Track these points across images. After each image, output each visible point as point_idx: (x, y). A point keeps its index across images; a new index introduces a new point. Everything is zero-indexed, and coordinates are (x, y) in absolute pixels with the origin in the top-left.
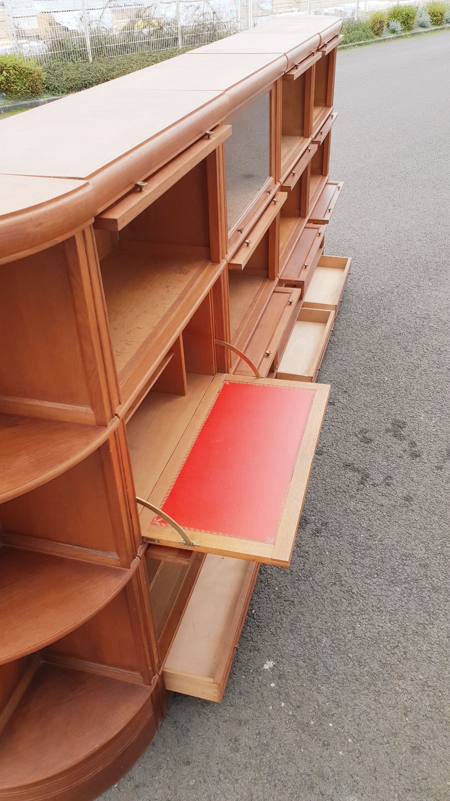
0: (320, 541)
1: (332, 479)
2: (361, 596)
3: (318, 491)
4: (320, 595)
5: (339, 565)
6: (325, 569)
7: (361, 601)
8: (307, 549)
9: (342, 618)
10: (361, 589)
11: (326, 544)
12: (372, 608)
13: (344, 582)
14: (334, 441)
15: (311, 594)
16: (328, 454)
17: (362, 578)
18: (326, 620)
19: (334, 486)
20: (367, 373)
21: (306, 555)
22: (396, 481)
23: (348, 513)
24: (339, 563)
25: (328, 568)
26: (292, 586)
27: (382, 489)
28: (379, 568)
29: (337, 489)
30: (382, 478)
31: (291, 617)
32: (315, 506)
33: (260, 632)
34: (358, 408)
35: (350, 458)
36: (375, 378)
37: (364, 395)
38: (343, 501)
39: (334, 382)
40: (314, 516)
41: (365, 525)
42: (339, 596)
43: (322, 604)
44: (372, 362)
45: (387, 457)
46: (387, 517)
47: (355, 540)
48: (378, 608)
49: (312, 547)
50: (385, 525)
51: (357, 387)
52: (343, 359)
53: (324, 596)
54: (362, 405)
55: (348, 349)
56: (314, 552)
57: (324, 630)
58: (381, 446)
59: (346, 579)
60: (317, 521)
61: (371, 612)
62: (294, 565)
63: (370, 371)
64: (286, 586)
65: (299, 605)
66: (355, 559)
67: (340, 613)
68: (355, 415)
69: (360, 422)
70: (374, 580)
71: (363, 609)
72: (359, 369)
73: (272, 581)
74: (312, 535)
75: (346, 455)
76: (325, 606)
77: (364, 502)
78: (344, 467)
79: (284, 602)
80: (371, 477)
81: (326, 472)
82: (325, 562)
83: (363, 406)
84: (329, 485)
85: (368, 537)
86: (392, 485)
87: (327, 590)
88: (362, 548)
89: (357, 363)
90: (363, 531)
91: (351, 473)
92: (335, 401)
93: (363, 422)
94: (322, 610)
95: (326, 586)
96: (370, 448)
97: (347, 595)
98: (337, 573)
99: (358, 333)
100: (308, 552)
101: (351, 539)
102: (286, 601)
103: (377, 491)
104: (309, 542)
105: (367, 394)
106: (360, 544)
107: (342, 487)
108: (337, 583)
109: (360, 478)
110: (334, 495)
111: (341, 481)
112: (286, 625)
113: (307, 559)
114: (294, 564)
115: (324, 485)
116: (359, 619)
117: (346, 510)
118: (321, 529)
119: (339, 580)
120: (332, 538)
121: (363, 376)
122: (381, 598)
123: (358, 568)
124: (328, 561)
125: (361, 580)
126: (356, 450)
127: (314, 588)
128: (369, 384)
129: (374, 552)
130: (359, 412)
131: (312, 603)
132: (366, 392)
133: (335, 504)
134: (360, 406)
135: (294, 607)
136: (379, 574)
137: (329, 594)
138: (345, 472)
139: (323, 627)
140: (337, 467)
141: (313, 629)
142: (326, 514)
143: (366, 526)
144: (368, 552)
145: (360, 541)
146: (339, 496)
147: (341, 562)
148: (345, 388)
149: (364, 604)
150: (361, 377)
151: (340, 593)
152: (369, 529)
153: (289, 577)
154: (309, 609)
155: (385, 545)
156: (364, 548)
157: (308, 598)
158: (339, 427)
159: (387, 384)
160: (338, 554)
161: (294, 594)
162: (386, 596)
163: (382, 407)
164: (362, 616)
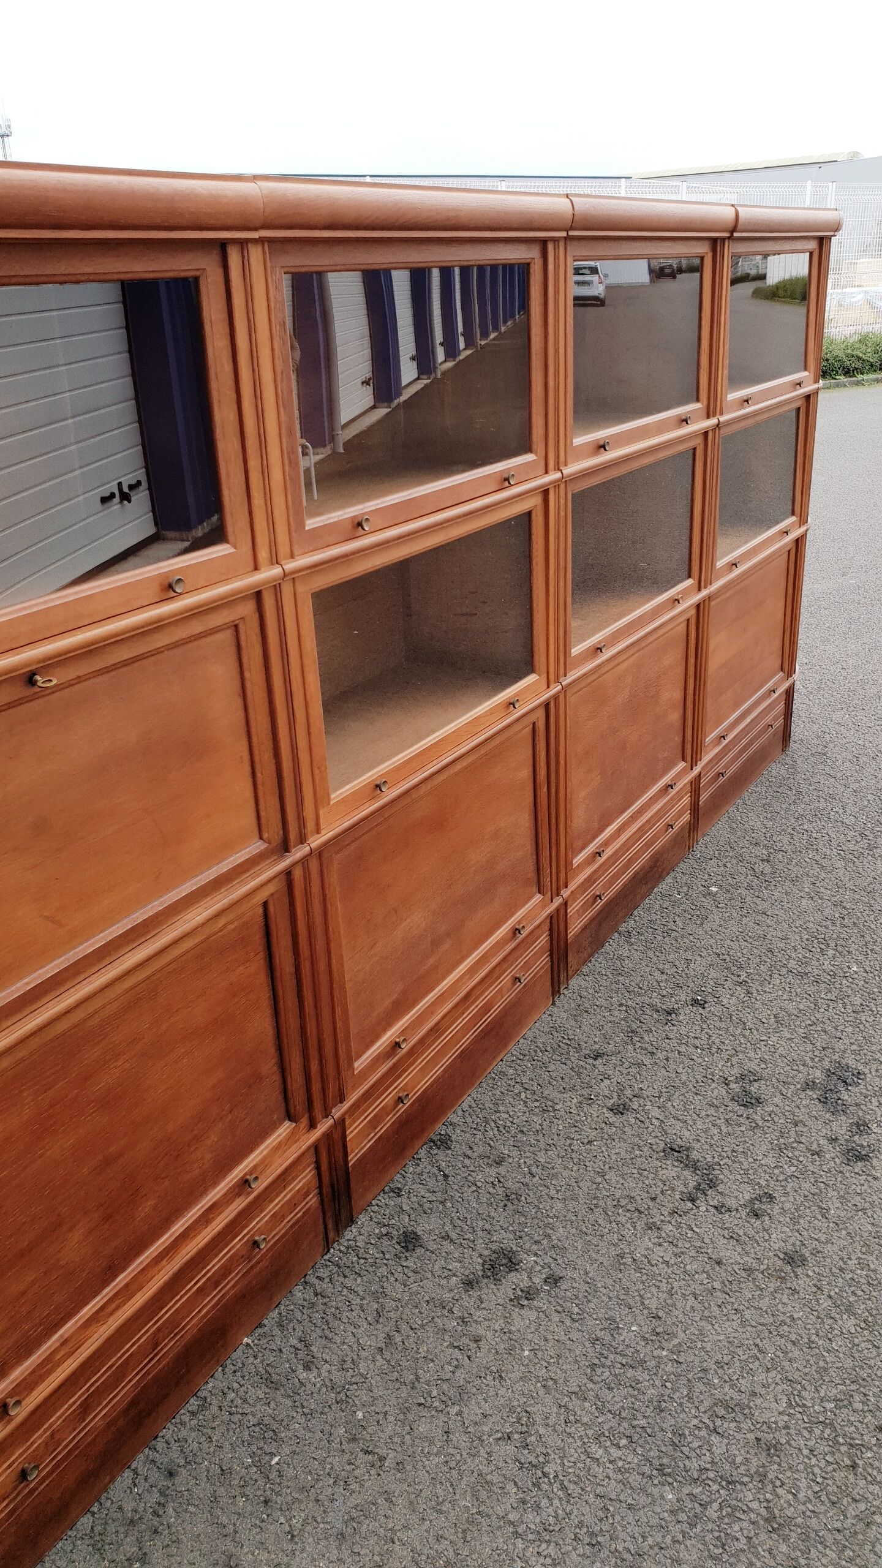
0: (523, 1319)
1: (622, 1176)
2: (564, 1488)
3: (575, 1198)
4: (458, 1458)
5: (542, 1392)
6: (502, 1392)
7: (556, 1502)
8: (481, 1332)
9: (485, 1538)
10: (570, 1470)
11: (533, 1330)
12: (578, 1530)
13: (533, 1438)
14: (667, 1088)
15: (435, 1450)
16: (638, 1116)
17: (586, 1440)
18: (440, 1533)
19: (618, 1194)
20: (813, 950)
21: (473, 1345)
22: (783, 1209)
23: (624, 1264)
24: (544, 1386)
25: (510, 1391)
26: (401, 1417)
27: (736, 1222)
28: (643, 1422)
29: (623, 1202)
30: (747, 1197)
31: (355, 1500)
32: (552, 1231)
33: (263, 1521)
34: (758, 1023)
35: (687, 1133)
36: (826, 963)
37: (785, 997)
38: (624, 1233)
39: (725, 957)
40: (536, 1254)
41: (653, 1304)
42: (504, 1475)
43: (452, 1485)
44: (834, 928)
45: (783, 1146)
46: (719, 1294)
47: (612, 1335)
48: (592, 1534)
49: (496, 1331)
50: (706, 1313)
51: (776, 976)
52: (768, 913)
53: (465, 1463)
54: (772, 1017)
55: (787, 893)
56: (493, 1343)
57: (424, 1557)
58: (776, 1119)
59: (542, 1431)
60: (538, 1268)
61: (568, 1541)
62: (432, 1364)
63: (823, 946)
64: (386, 1413)
65: (393, 1471)
66: (590, 1385)
67: (484, 1522)
68: (744, 1036)
69: (748, 1055)
70: (615, 1453)
71: (551, 1528)
72: (798, 938)
73: (357, 1394)
74: (511, 1300)
75: (681, 1125)
76: (458, 1491)
77: (676, 1246)
78: (664, 1151)
79: (361, 1455)
80: (721, 1188)
81: (614, 1157)
82: (509, 1375)
83: (772, 1020)
84: (607, 1187)
85: (647, 1336)
86: (767, 1218)
87: (482, 1451)
88: (619, 1359)
89: (798, 925)
90: (642, 1317)
91: (675, 1169)
92: (709, 999)
93: (757, 1057)
94: (444, 1501)
95: (485, 1437)
96: (748, 1118)
97: (525, 1478)
98: (527, 1412)
99: (825, 862)
100: (480, 1340)
101: (601, 1330)
102: (367, 1452)
103: (720, 1225)
104: (495, 1316)
105: (794, 994)
106: (621, 1347)
107: (638, 1198)
108: (516, 1436)
109: (692, 1184)
110: (610, 1214)
111: (640, 1185)
112: (336, 1520)
113: (469, 1357)
114: (432, 1361)
115: (595, 1186)
116: (528, 1554)
117: (621, 1256)
118: (538, 1291)
119: (525, 1429)
120: (556, 1318)
121: (800, 955)
122: (611, 1509)
123: (585, 1411)
124: (519, 1374)
125: (579, 1443)
126: (711, 1118)
127: (451, 1436)
128: (807, 974)
129: (648, 1378)
130: (755, 1033)
131: (427, 1475)
132: (793, 990)
133: (602, 1236)
134: (764, 1020)
135: (379, 1475)
136: (635, 1438)
137: (481, 1462)
138: (660, 1164)
139: (426, 1552)
140: (645, 1150)
141: (397, 1547)
142: (569, 1256)
143: (653, 1307)
144: (631, 1373)
145: (624, 1341)
146: (619, 1219)
147: (551, 1383)
148: (746, 975)
149: (560, 1512)
150: (794, 956)
151: (512, 1466)
152: (660, 1315)
153: (404, 1392)
154: (410, 1489)
155: (684, 1366)
156: (624, 1362)
157: (424, 1459)
158: (693, 1057)
159: (851, 980)
160: (552, 1361)
161: (396, 1440)
162: (630, 1507)
163: (820, 1029)
164: (539, 1546)
